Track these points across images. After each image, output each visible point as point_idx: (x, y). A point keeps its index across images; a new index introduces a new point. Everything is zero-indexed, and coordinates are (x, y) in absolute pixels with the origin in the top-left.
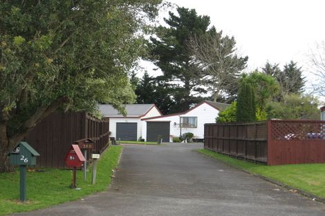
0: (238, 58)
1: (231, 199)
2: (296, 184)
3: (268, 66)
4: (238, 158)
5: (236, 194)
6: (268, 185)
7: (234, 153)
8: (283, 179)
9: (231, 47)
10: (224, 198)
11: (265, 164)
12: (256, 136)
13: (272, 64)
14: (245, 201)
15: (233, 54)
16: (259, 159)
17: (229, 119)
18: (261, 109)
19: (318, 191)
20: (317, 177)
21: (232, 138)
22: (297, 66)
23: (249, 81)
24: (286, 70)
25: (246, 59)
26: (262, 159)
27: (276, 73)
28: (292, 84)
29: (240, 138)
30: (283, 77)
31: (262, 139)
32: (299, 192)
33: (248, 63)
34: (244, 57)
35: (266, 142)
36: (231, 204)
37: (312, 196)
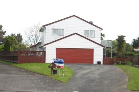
0: (3, 31)
1: (12, 74)
2: (29, 69)
3: (12, 34)
4: (7, 61)
5: (13, 72)
6: (21, 69)
7: (6, 60)
8: (24, 68)
9: (1, 28)
10: (10, 74)
11: (17, 63)
12: (14, 55)
13: (13, 34)
14: (17, 74)
15: (2, 30)
16: (15, 62)
17: (2, 50)
18: (11, 47)
19: (36, 71)
20: (34, 67)
21: (5, 55)
22: (21, 35)
23: (8, 38)
24: (18, 36)
25: (6, 32)
26: (16, 62)
27: (15, 36)
28: (19, 40)
29: (8, 55)
30: (17, 38)
31: (16, 56)
32: (30, 71)
33: (6, 33)
34: (5, 31)
35: (17, 57)
36: (14, 75)
37: (35, 72)
